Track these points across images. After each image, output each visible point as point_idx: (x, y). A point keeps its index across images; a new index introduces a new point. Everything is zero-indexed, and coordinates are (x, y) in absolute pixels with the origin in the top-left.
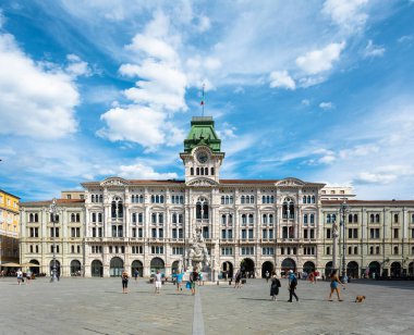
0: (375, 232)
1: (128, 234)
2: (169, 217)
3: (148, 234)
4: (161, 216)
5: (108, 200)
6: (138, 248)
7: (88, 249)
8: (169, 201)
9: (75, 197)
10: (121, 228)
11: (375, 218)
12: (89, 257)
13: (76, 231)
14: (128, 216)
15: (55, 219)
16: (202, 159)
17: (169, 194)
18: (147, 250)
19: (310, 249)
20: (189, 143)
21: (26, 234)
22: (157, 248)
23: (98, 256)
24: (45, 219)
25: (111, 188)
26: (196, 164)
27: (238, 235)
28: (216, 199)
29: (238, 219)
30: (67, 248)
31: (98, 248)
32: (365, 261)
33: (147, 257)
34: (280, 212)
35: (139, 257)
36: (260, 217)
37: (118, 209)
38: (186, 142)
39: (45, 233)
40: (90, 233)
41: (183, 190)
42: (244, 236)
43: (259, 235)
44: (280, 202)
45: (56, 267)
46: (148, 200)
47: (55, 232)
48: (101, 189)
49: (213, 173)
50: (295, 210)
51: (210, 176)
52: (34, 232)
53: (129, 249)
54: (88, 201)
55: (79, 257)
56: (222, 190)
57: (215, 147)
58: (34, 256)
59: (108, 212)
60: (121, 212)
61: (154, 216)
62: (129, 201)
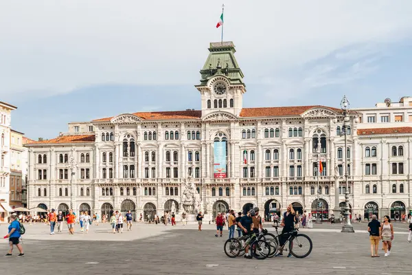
1: (140, 174)
2: (183, 156)
3: (162, 173)
4: (176, 154)
5: (120, 136)
6: (151, 190)
7: (98, 190)
8: (184, 137)
9: (84, 131)
10: (132, 167)
12: (99, 200)
13: (86, 173)
14: (140, 154)
15: (64, 158)
16: (220, 89)
17: (184, 130)
18: (161, 192)
19: (346, 186)
20: (208, 73)
21: (34, 176)
22: (172, 189)
23: (108, 199)
24: (53, 159)
25: (121, 125)
26: (214, 96)
27: (261, 173)
28: (236, 132)
29: (261, 155)
31: (108, 190)
33: (160, 199)
34: (310, 146)
35: (152, 199)
36: (286, 152)
37: (129, 147)
38: (204, 72)
39: (53, 175)
40: (100, 174)
41: (199, 124)
42: (268, 174)
43: (285, 173)
44: (309, 135)
46: (161, 137)
47: (64, 174)
48: (112, 127)
49: (232, 105)
50: (328, 143)
51: (229, 110)
52: (43, 174)
53: (141, 191)
54: (98, 139)
55: (88, 200)
56: (243, 123)
57: (232, 76)
58: (42, 200)
59: (119, 151)
60: (133, 150)
61: (168, 154)
62: (141, 137)
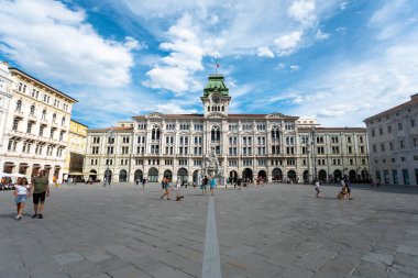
0: (336, 149)
1: (163, 152)
2: (192, 140)
3: (177, 151)
4: (186, 139)
5: (150, 127)
6: (169, 161)
7: (133, 162)
8: (192, 128)
9: (127, 125)
10: (157, 147)
11: (335, 139)
12: (134, 167)
13: (125, 149)
14: (164, 139)
15: (111, 141)
16: (216, 100)
17: (192, 124)
18: (176, 162)
19: (291, 161)
20: (207, 91)
21: (90, 151)
22: (182, 161)
23: (140, 167)
24: (104, 141)
25: (153, 120)
26: (212, 104)
27: (240, 152)
28: (225, 127)
29: (241, 142)
30: (118, 161)
31: (140, 161)
32: (330, 169)
33: (175, 167)
34: (270, 136)
35: (169, 167)
36: (256, 139)
37: (157, 134)
38: (206, 90)
39: (103, 150)
40: (135, 151)
41: (202, 121)
42: (245, 152)
43: (255, 152)
44: (269, 129)
45: (108, 175)
46: (178, 128)
47: (111, 150)
48: (146, 120)
49: (223, 110)
50: (280, 134)
51: (221, 112)
52: (96, 150)
53: (162, 162)
54: (136, 128)
55: (126, 168)
56: (229, 121)
57: (224, 93)
58: (94, 167)
59: (150, 136)
60: (158, 136)
61: (181, 139)
62: (164, 128)
